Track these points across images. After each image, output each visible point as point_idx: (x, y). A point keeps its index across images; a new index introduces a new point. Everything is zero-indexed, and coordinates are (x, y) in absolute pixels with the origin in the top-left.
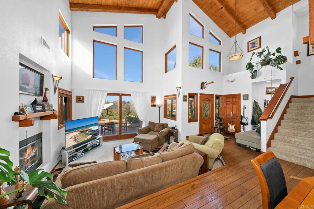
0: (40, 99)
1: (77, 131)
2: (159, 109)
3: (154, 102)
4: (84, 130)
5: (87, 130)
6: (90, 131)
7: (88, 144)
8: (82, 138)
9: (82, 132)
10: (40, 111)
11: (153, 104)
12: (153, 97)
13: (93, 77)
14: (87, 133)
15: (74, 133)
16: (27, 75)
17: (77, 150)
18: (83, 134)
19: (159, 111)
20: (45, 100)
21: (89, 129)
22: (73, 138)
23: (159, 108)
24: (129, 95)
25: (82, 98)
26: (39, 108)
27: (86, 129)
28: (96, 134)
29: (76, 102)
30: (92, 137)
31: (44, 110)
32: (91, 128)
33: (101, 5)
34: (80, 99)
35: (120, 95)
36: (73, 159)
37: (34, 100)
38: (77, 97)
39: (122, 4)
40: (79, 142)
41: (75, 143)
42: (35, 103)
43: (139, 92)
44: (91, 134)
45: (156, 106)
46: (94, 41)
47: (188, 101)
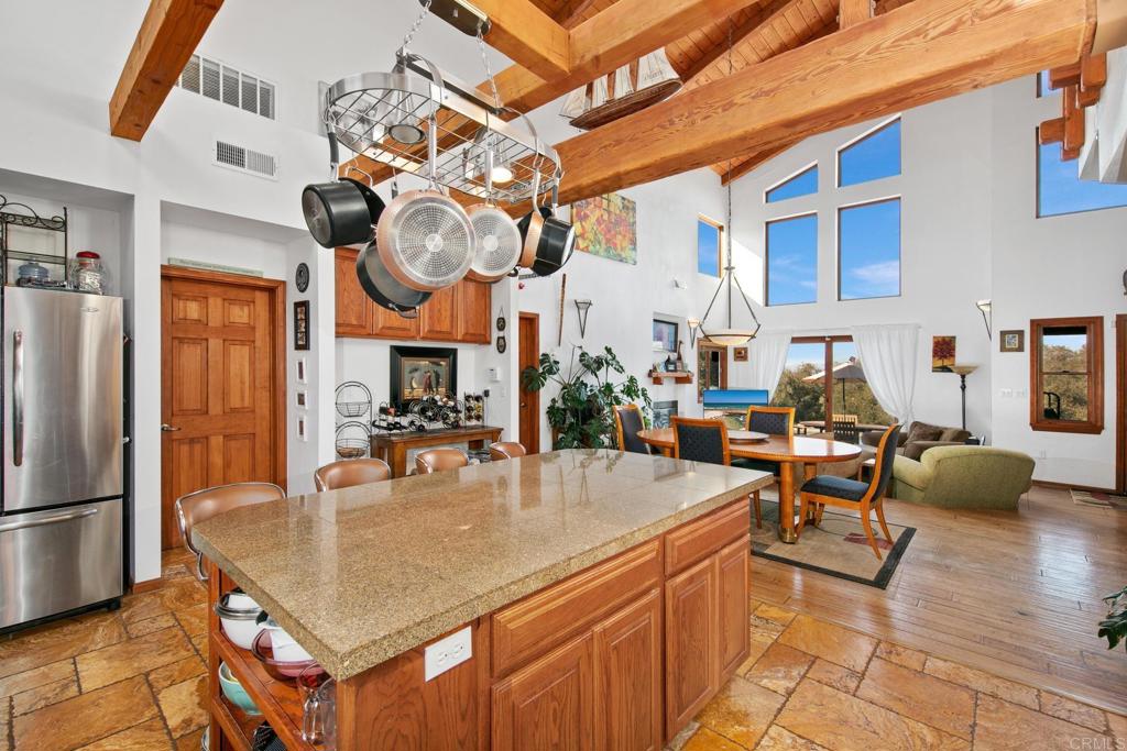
0: (674, 356)
1: (722, 410)
2: (963, 381)
3: (946, 357)
4: (734, 411)
5: (742, 414)
9: (731, 415)
10: (672, 371)
11: (940, 363)
12: (944, 338)
13: (767, 305)
14: (741, 419)
16: (661, 331)
18: (732, 419)
19: (963, 388)
20: (680, 358)
23: (963, 377)
24: (849, 338)
25: (744, 352)
26: (671, 367)
27: (739, 411)
29: (734, 361)
31: (675, 371)
34: (741, 355)
35: (826, 339)
37: (668, 357)
38: (735, 349)
42: (668, 361)
43: (878, 327)
45: (950, 371)
46: (767, 223)
47: (1032, 351)
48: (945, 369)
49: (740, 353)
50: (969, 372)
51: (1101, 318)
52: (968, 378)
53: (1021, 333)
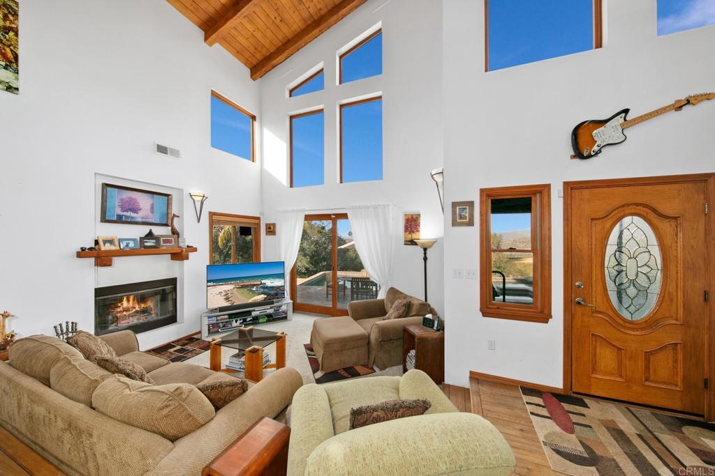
1: (232, 284)
2: (425, 254)
3: (413, 232)
4: (247, 283)
5: (254, 285)
6: (261, 287)
7: (254, 311)
8: (241, 298)
9: (243, 287)
10: (148, 247)
11: (409, 237)
12: (412, 216)
13: (291, 186)
14: (254, 289)
15: (225, 286)
16: (131, 199)
17: (231, 316)
18: (245, 290)
19: (425, 259)
21: (259, 283)
22: (223, 294)
23: (425, 250)
25: (272, 227)
26: (149, 243)
27: (252, 283)
28: (276, 294)
29: (267, 234)
30: (266, 298)
32: (263, 281)
33: (289, 40)
34: (271, 230)
35: (333, 216)
36: (220, 330)
37: (148, 232)
38: (267, 225)
39: (320, 9)
40: (235, 304)
41: (227, 304)
42: (148, 237)
43: (367, 207)
44: (264, 294)
45: (416, 244)
46: (292, 117)
47: (481, 225)
48: (412, 242)
49: (270, 228)
50: (430, 246)
51: (548, 187)
52: (428, 251)
53: (471, 204)
